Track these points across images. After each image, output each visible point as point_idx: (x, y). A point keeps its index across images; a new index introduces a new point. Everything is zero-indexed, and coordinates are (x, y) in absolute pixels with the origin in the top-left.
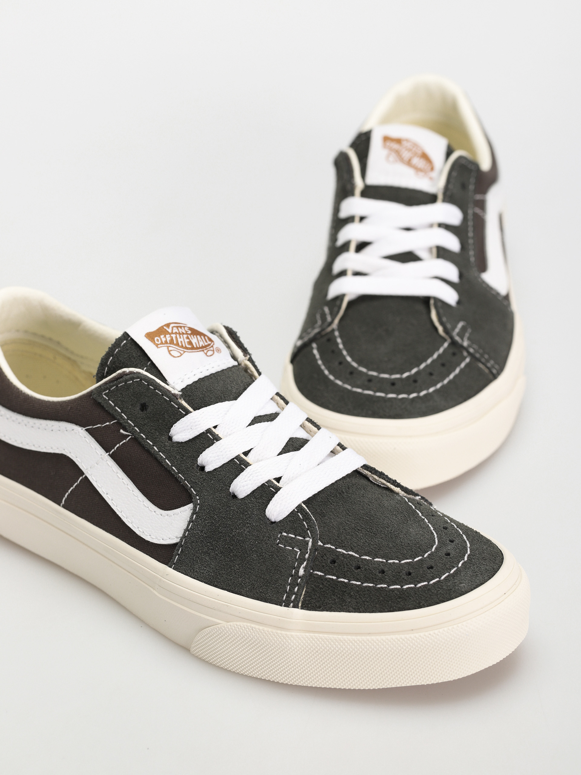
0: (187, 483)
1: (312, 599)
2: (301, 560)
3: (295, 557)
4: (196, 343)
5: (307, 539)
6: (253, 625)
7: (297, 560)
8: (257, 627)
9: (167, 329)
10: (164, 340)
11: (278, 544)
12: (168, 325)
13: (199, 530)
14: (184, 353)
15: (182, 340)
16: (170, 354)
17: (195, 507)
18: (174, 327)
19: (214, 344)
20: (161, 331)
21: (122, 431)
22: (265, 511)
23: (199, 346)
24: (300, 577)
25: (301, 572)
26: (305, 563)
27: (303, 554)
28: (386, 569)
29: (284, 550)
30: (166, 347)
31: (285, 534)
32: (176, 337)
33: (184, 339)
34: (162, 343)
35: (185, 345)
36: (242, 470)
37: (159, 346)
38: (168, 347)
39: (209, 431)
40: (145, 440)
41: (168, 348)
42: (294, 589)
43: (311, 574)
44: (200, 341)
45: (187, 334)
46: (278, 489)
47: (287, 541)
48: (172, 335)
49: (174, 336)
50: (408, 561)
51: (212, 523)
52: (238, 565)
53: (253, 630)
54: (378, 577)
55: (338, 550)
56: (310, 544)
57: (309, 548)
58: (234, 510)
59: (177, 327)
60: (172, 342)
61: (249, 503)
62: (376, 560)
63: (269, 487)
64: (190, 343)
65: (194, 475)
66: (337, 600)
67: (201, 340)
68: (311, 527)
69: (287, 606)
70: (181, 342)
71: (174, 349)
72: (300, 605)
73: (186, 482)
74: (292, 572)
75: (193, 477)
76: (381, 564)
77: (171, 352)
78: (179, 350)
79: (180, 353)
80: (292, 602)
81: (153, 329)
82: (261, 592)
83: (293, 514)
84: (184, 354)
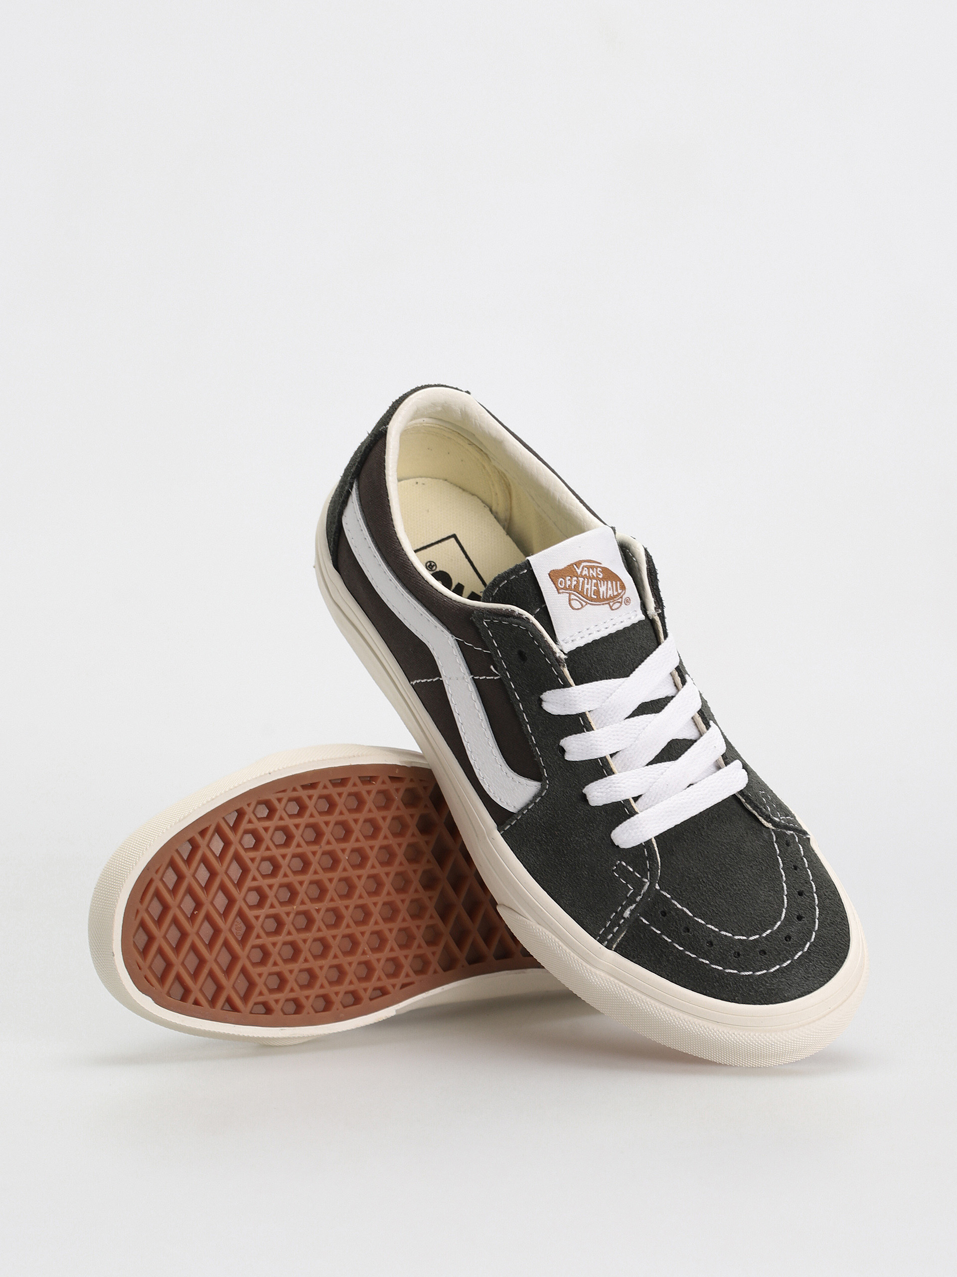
0: (542, 761)
1: (629, 945)
2: (631, 901)
3: (626, 895)
4: (603, 592)
5: (646, 880)
6: (561, 943)
7: (627, 898)
8: (564, 947)
9: (577, 570)
10: (568, 583)
11: (613, 871)
12: (578, 564)
13: (539, 816)
14: (586, 604)
15: (589, 586)
16: (570, 604)
17: (541, 791)
18: (586, 566)
19: (625, 593)
20: (569, 571)
21: (492, 667)
22: (611, 833)
23: (607, 596)
24: (624, 918)
25: (627, 914)
26: (634, 905)
27: (635, 894)
28: (715, 942)
29: (617, 879)
30: (568, 595)
31: (624, 864)
32: (583, 582)
33: (591, 586)
34: (565, 588)
35: (591, 594)
36: (603, 776)
37: (561, 591)
38: (570, 594)
39: (583, 715)
40: (513, 691)
41: (570, 596)
42: (613, 928)
43: (638, 920)
44: (610, 590)
45: (597, 578)
46: (633, 813)
47: (623, 871)
48: (580, 579)
49: (581, 579)
50: (742, 938)
51: (554, 815)
52: (567, 873)
53: (559, 948)
54: (704, 950)
55: (673, 901)
56: (646, 887)
57: (643, 891)
58: (580, 815)
59: (588, 568)
60: (576, 588)
61: (598, 814)
62: (709, 926)
63: (624, 806)
64: (597, 592)
65: (551, 757)
66: (653, 958)
67: (611, 588)
68: (653, 870)
69: (601, 942)
70: (587, 589)
71: (577, 598)
72: (614, 946)
73: (541, 759)
74: (618, 908)
75: (549, 758)
76: (713, 934)
77: (572, 602)
78: (582, 600)
79: (582, 605)
80: (607, 940)
81: (561, 566)
82: (580, 913)
83: (639, 848)
84: (586, 606)
